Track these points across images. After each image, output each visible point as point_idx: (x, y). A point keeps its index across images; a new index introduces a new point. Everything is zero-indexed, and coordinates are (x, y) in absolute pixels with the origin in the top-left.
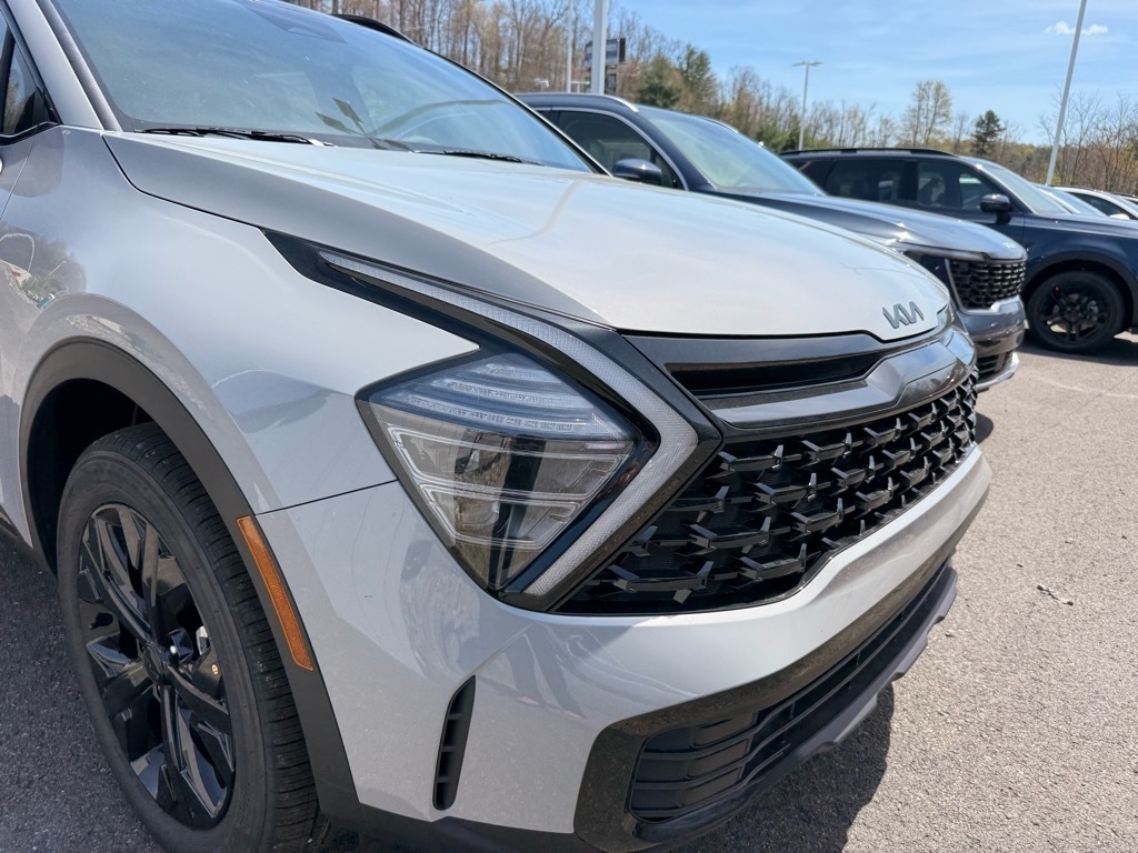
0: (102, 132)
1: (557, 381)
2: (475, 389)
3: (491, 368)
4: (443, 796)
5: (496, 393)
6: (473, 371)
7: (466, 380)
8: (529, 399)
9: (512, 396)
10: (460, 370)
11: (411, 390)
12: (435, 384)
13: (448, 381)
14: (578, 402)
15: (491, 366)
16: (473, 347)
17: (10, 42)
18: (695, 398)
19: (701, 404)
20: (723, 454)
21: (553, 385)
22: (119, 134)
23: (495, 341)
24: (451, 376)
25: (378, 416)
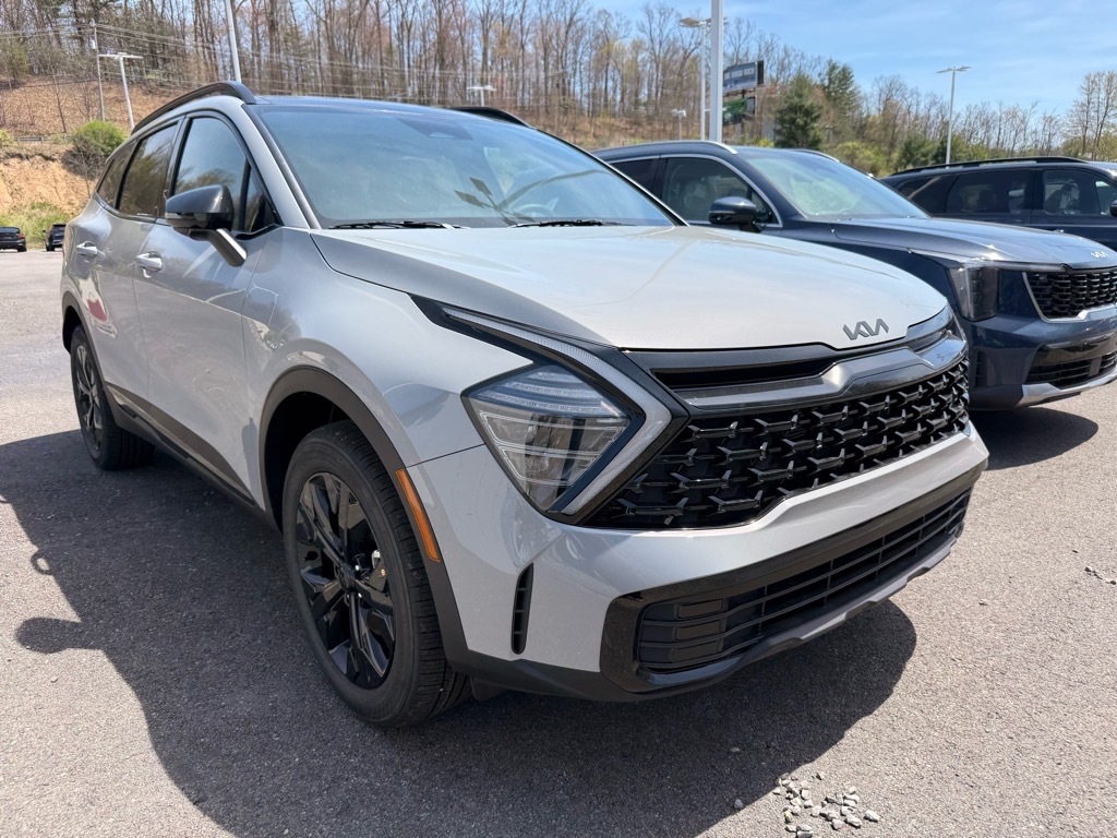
0: (309, 231)
1: (580, 382)
2: (531, 388)
3: (541, 375)
4: (518, 644)
5: (543, 390)
6: (530, 377)
7: (524, 382)
8: (563, 393)
9: (553, 392)
10: (521, 376)
11: (494, 389)
12: (507, 385)
13: (515, 383)
14: (593, 394)
15: (540, 374)
16: (529, 362)
17: (248, 169)
18: (671, 391)
19: (676, 395)
20: (691, 427)
21: (579, 384)
22: (319, 231)
23: (543, 359)
24: (518, 380)
25: (473, 406)
